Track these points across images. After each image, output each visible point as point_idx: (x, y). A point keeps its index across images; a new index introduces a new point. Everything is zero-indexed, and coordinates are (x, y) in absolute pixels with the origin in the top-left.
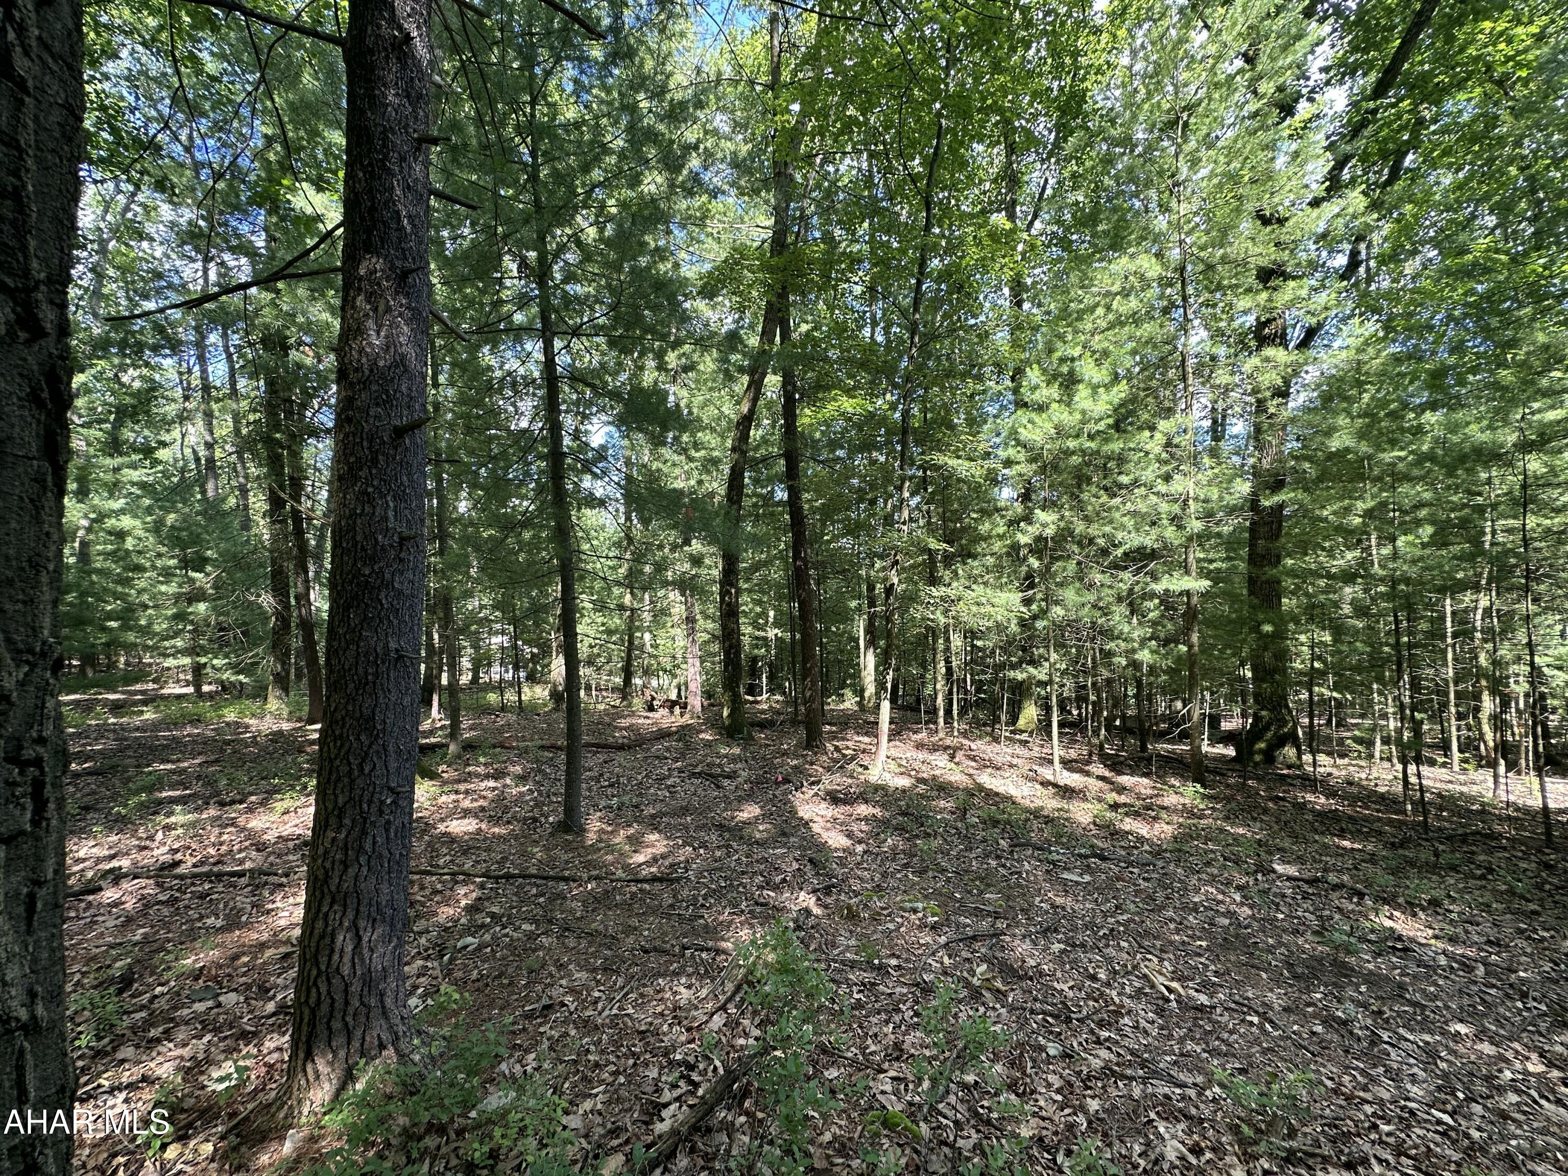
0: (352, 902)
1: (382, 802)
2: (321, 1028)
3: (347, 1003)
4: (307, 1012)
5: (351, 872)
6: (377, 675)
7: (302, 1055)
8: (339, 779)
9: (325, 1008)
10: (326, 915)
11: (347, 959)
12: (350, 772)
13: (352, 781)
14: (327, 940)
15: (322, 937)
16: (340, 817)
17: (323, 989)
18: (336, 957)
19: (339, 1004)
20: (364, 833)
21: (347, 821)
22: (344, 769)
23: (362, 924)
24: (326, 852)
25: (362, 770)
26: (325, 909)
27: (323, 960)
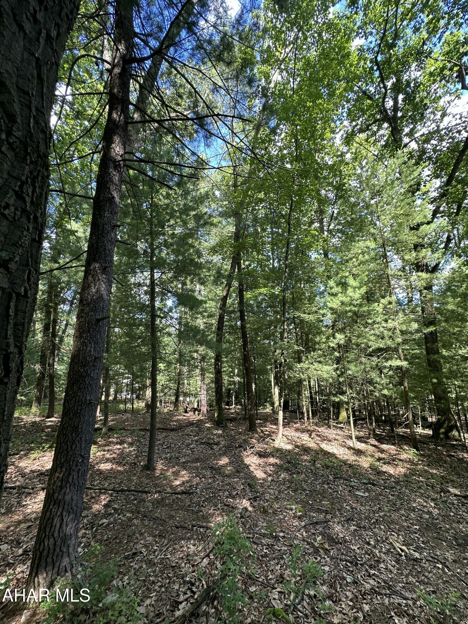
0: (62, 504)
1: (78, 461)
2: (43, 561)
3: (55, 550)
4: (38, 553)
5: (63, 491)
6: (81, 410)
7: (34, 574)
8: (63, 452)
9: (46, 552)
10: (51, 510)
11: (57, 530)
12: (67, 448)
13: (68, 452)
14: (50, 521)
15: (49, 519)
16: (61, 468)
17: (46, 544)
18: (53, 529)
19: (51, 551)
20: (70, 474)
21: (64, 469)
22: (65, 447)
23: (64, 514)
24: (55, 482)
25: (71, 448)
26: (51, 507)
27: (48, 530)
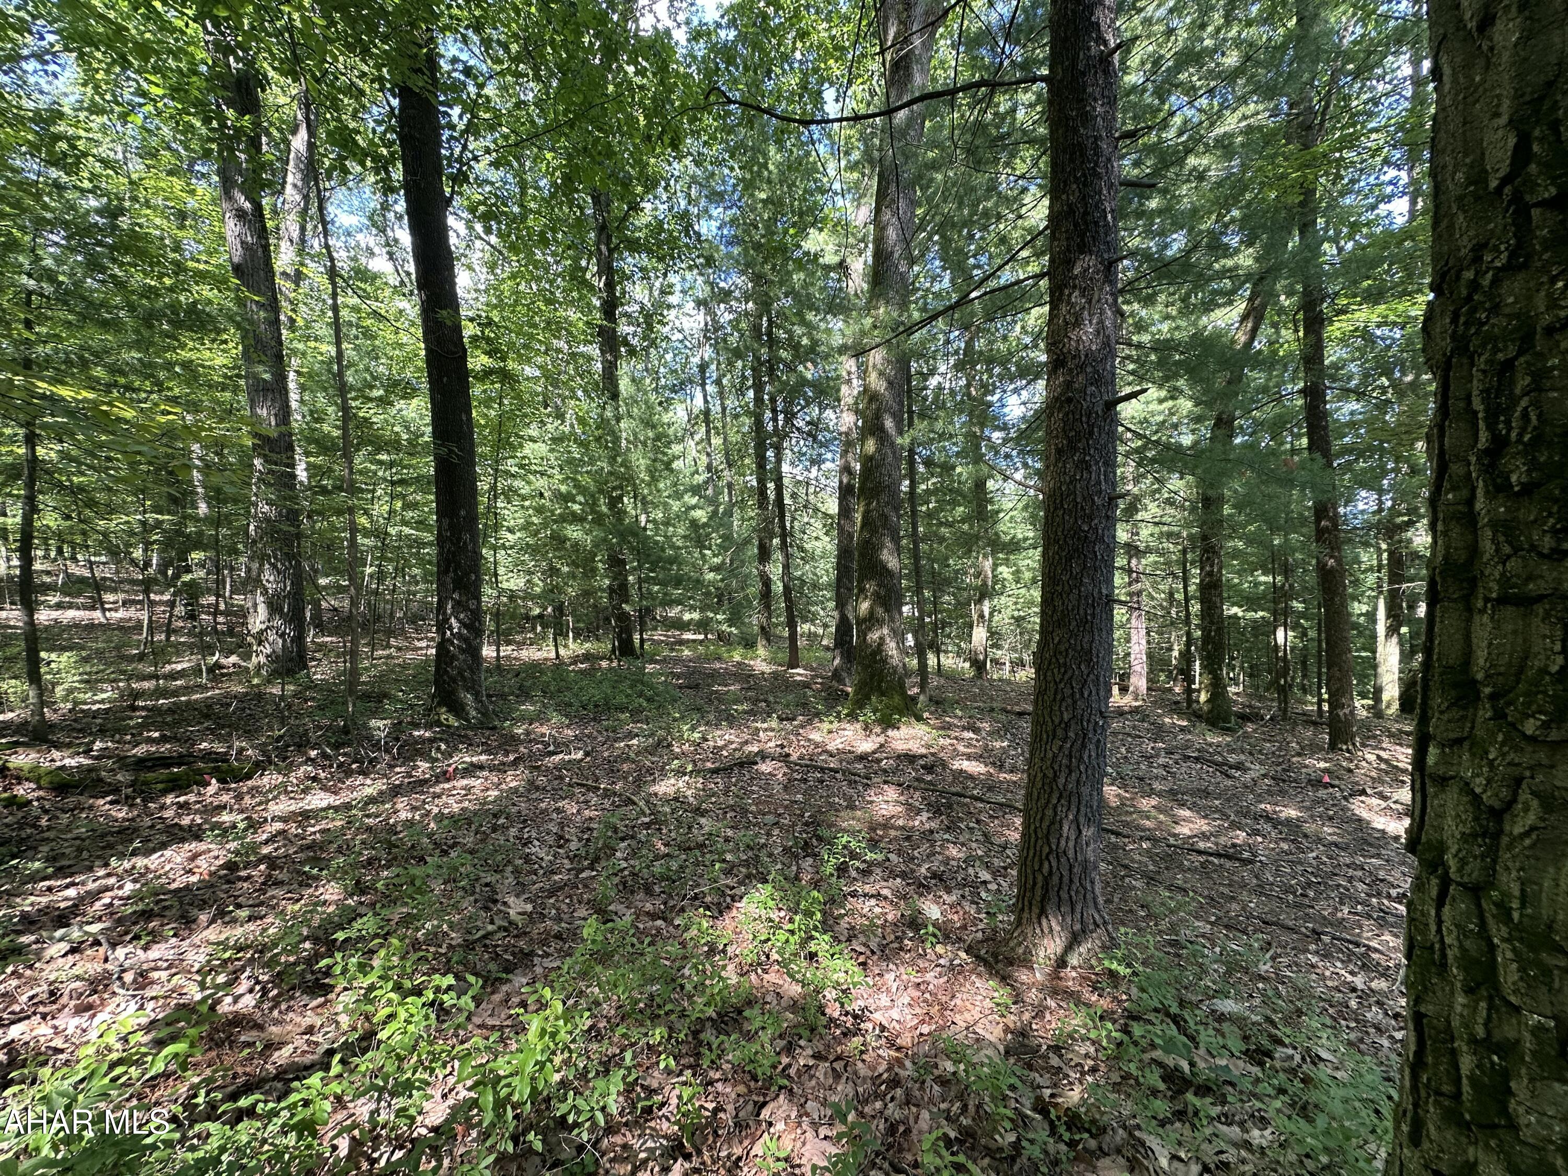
0: (1074, 800)
1: (1097, 723)
3: (1071, 881)
5: (1074, 776)
6: (1093, 615)
8: (1063, 699)
9: (1055, 879)
10: (1055, 807)
12: (1073, 694)
13: (1075, 702)
14: (1057, 826)
15: (1052, 823)
16: (1066, 730)
17: (1054, 864)
18: (1063, 842)
19: (1066, 879)
20: (1084, 746)
21: (1071, 734)
25: (1082, 694)
26: (1054, 801)
